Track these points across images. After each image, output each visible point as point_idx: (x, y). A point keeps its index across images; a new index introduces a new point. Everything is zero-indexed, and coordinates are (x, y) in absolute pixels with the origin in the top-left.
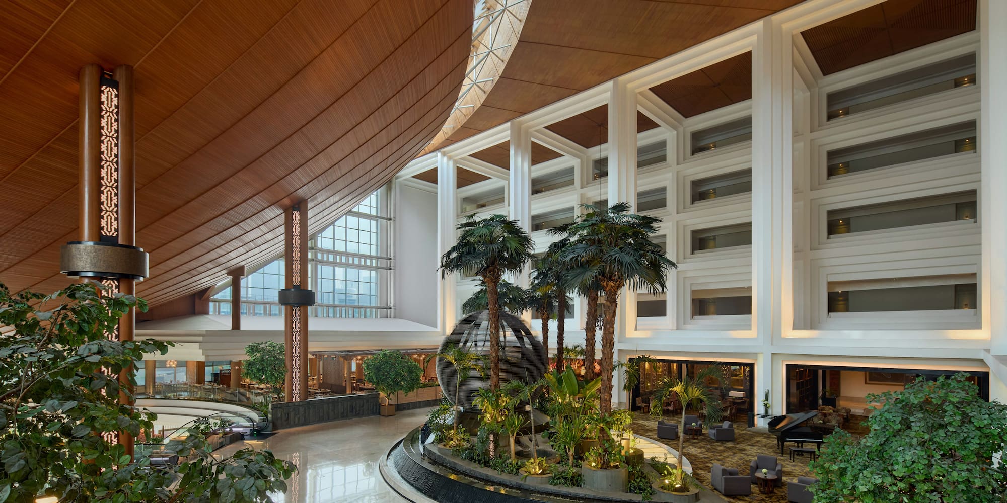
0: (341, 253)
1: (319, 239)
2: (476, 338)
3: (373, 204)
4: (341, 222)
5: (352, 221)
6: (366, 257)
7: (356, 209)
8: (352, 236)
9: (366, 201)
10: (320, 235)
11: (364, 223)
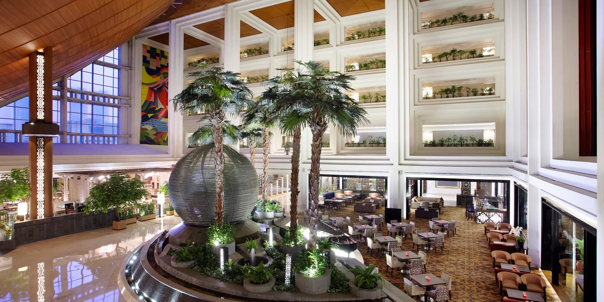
0: (88, 94)
1: (68, 81)
2: (202, 164)
3: (116, 56)
4: (89, 68)
5: (98, 68)
6: (109, 97)
7: (101, 59)
8: (98, 79)
9: (110, 54)
10: (69, 78)
11: (109, 71)
